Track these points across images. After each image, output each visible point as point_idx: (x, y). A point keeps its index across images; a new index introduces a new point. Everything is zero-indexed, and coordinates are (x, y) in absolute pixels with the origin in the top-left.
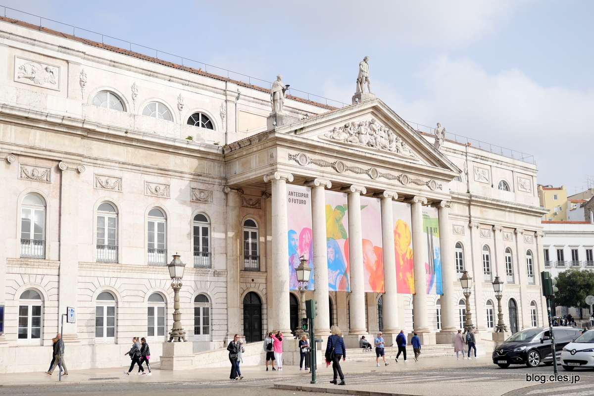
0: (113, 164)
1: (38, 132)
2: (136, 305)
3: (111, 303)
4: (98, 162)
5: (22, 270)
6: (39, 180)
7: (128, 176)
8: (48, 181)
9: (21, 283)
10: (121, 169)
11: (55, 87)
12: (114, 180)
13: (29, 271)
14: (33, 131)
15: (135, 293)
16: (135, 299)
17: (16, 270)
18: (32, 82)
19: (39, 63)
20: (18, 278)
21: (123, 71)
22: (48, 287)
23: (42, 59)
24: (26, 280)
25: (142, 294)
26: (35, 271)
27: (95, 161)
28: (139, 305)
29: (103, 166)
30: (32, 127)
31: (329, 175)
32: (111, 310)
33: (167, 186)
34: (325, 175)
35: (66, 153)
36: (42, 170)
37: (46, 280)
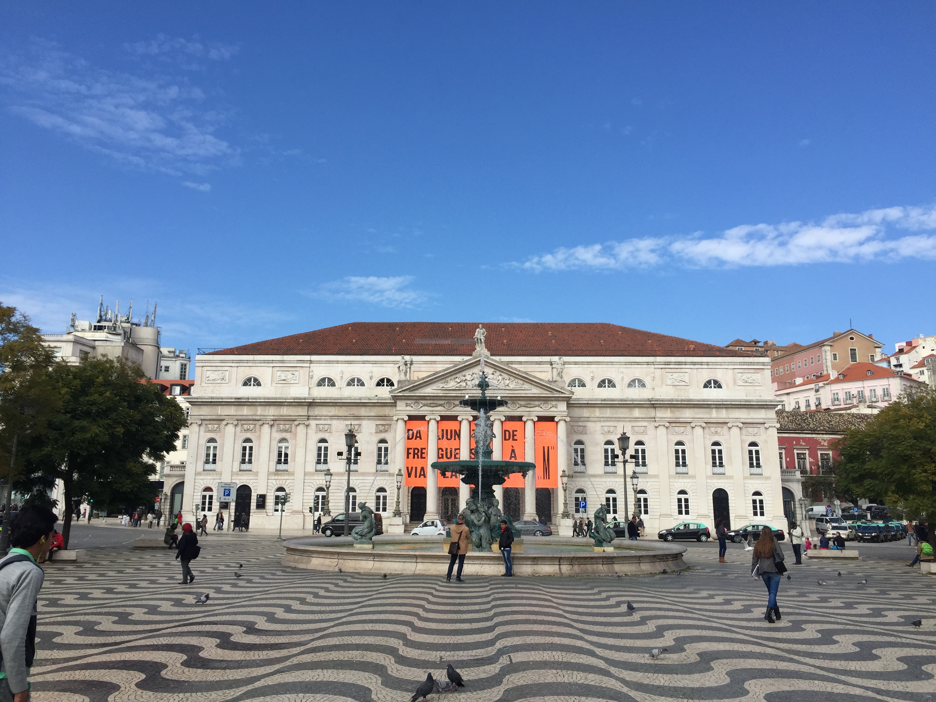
0: (326, 418)
1: (285, 408)
2: (337, 494)
3: (324, 493)
4: (318, 417)
5: (276, 477)
6: (286, 431)
7: (335, 423)
8: (291, 432)
9: (275, 484)
10: (331, 419)
11: (297, 382)
12: (326, 426)
13: (279, 478)
14: (282, 407)
15: (337, 488)
16: (337, 491)
17: (273, 477)
18: (284, 382)
19: (288, 371)
20: (274, 481)
21: (334, 365)
22: (288, 486)
23: (290, 369)
24: (278, 483)
25: (341, 488)
26: (282, 478)
27: (316, 417)
28: (339, 494)
29: (320, 419)
30: (282, 405)
31: (438, 412)
32: (324, 497)
33: (360, 425)
34: (434, 412)
35: (298, 416)
36: (287, 426)
37: (288, 482)
